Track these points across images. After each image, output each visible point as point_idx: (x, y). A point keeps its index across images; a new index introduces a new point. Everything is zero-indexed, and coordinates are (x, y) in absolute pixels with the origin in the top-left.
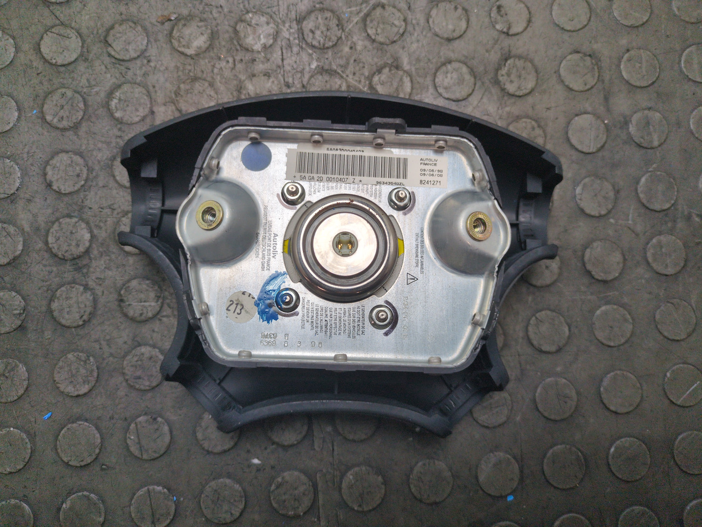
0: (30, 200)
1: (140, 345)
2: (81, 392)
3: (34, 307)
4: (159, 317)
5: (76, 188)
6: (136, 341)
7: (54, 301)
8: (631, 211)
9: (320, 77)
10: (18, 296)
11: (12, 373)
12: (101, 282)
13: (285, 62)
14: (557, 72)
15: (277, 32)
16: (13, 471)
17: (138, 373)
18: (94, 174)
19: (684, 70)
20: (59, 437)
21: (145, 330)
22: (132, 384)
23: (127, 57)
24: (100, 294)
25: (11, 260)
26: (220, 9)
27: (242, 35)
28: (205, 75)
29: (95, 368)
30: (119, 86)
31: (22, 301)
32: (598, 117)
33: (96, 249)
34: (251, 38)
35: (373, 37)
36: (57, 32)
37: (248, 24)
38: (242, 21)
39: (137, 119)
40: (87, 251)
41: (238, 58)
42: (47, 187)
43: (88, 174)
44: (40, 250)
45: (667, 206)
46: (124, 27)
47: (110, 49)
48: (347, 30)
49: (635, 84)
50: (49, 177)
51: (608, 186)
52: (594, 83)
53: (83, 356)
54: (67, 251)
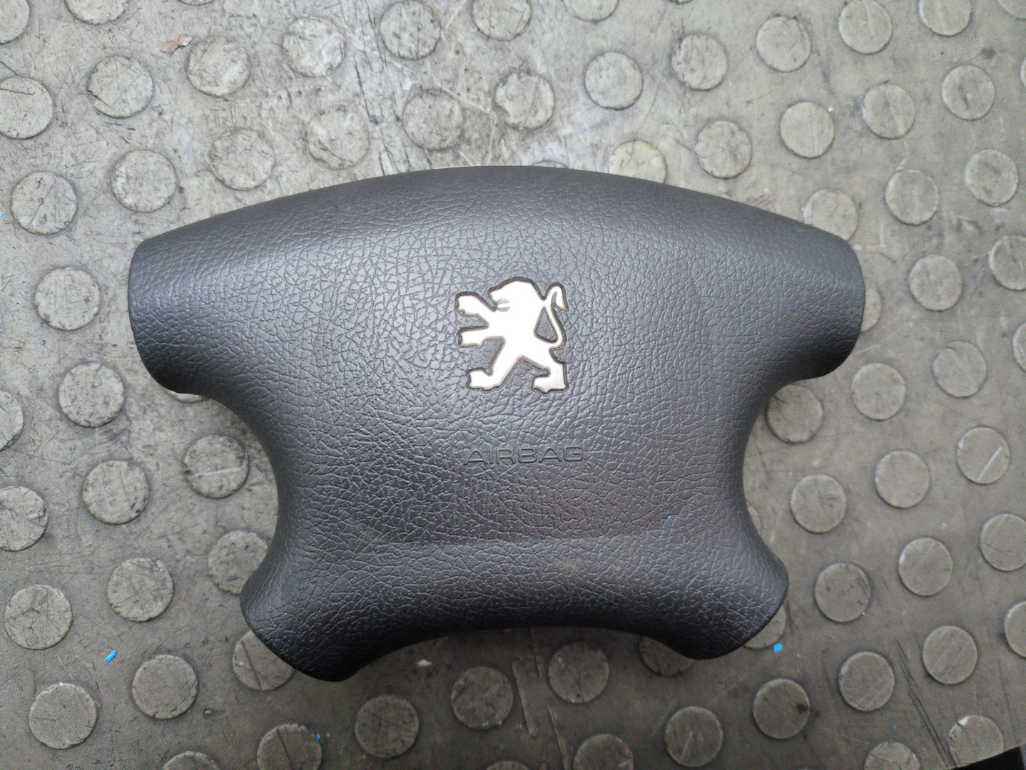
0: (20, 348)
1: (226, 531)
2: (153, 614)
3: (57, 504)
4: (247, 486)
5: (87, 320)
6: (220, 526)
7: (86, 490)
8: (882, 230)
9: (420, 102)
10: (31, 492)
11: (45, 605)
12: (152, 452)
13: (365, 87)
14: (753, 48)
15: (345, 44)
16: (75, 742)
17: (232, 572)
18: (110, 294)
19: (925, 21)
20: (134, 683)
21: (230, 509)
22: (226, 589)
23: (127, 113)
24: (153, 468)
25: (9, 442)
26: (254, 21)
27: (293, 54)
28: (249, 123)
29: (168, 576)
30: (123, 157)
31: (39, 498)
32: (819, 104)
33: (134, 404)
34: (308, 57)
35: (487, 32)
36: (9, 87)
37: (300, 37)
38: (290, 34)
39: (160, 203)
40: (122, 410)
41: (294, 90)
42: (42, 324)
43: (101, 297)
44: (50, 420)
45: (927, 216)
46: (112, 66)
47: (97, 102)
48: (447, 26)
49: (862, 50)
50: (42, 310)
51: (846, 200)
52: (806, 57)
53: (146, 561)
54: (92, 414)
